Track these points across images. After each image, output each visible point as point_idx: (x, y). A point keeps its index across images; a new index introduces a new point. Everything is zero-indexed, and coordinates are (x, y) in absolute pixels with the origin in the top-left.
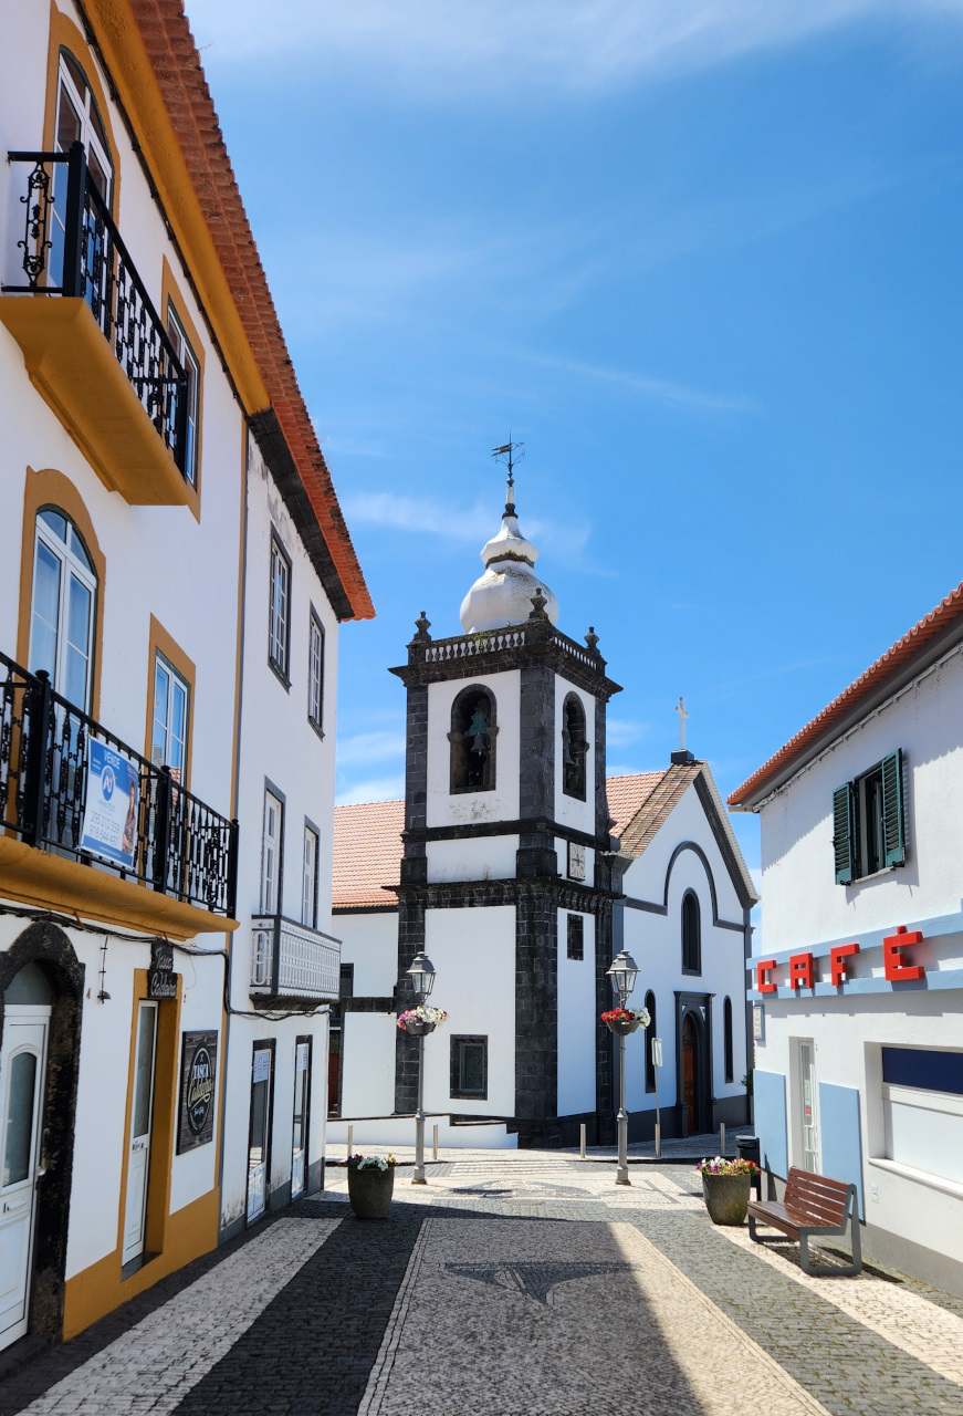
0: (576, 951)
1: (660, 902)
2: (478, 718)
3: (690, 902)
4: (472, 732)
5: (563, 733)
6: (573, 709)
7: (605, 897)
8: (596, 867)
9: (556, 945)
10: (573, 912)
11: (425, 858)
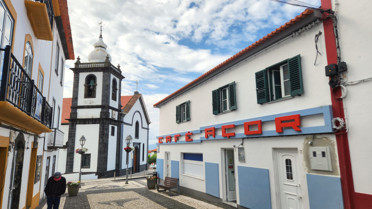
0: (113, 134)
1: (131, 123)
2: (92, 81)
3: (137, 123)
4: (90, 84)
5: (112, 86)
6: (114, 81)
7: (119, 123)
8: (118, 116)
9: (109, 133)
10: (113, 126)
11: (77, 113)
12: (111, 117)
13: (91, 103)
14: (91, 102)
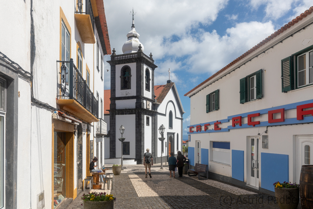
0: (148, 124)
1: (165, 113)
2: (127, 73)
3: (171, 113)
4: (125, 76)
5: (145, 77)
6: (147, 72)
7: (154, 113)
8: (152, 106)
9: (144, 123)
10: (147, 116)
11: (115, 104)
12: (145, 108)
13: (127, 95)
14: (127, 93)
